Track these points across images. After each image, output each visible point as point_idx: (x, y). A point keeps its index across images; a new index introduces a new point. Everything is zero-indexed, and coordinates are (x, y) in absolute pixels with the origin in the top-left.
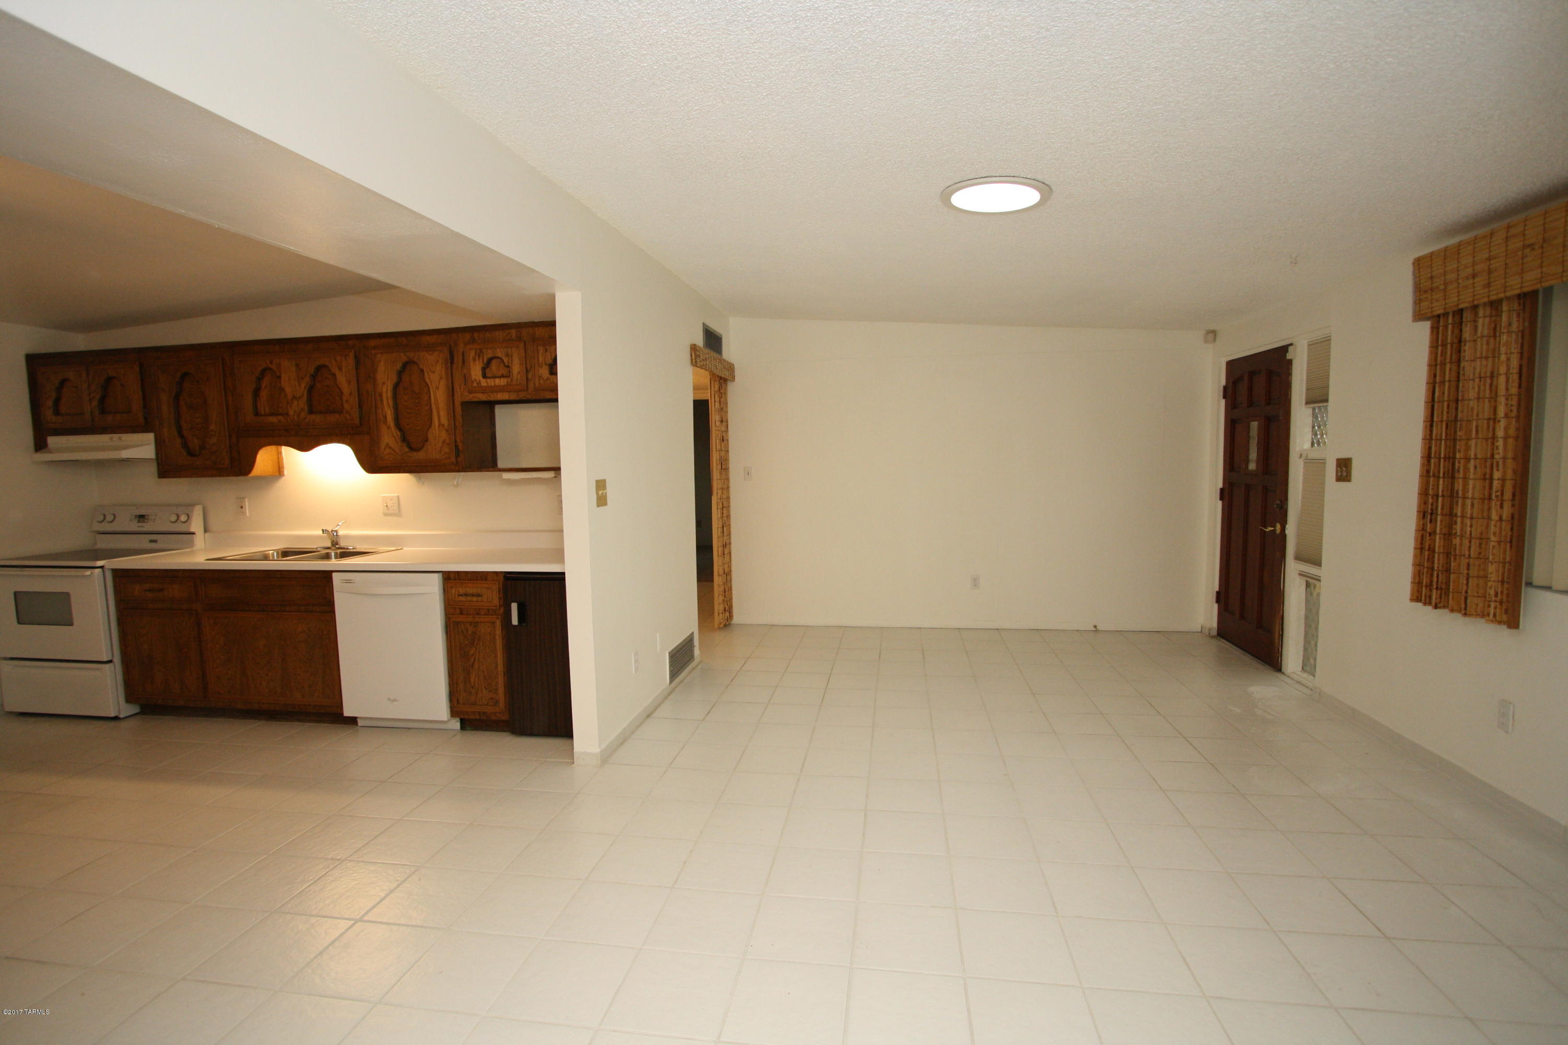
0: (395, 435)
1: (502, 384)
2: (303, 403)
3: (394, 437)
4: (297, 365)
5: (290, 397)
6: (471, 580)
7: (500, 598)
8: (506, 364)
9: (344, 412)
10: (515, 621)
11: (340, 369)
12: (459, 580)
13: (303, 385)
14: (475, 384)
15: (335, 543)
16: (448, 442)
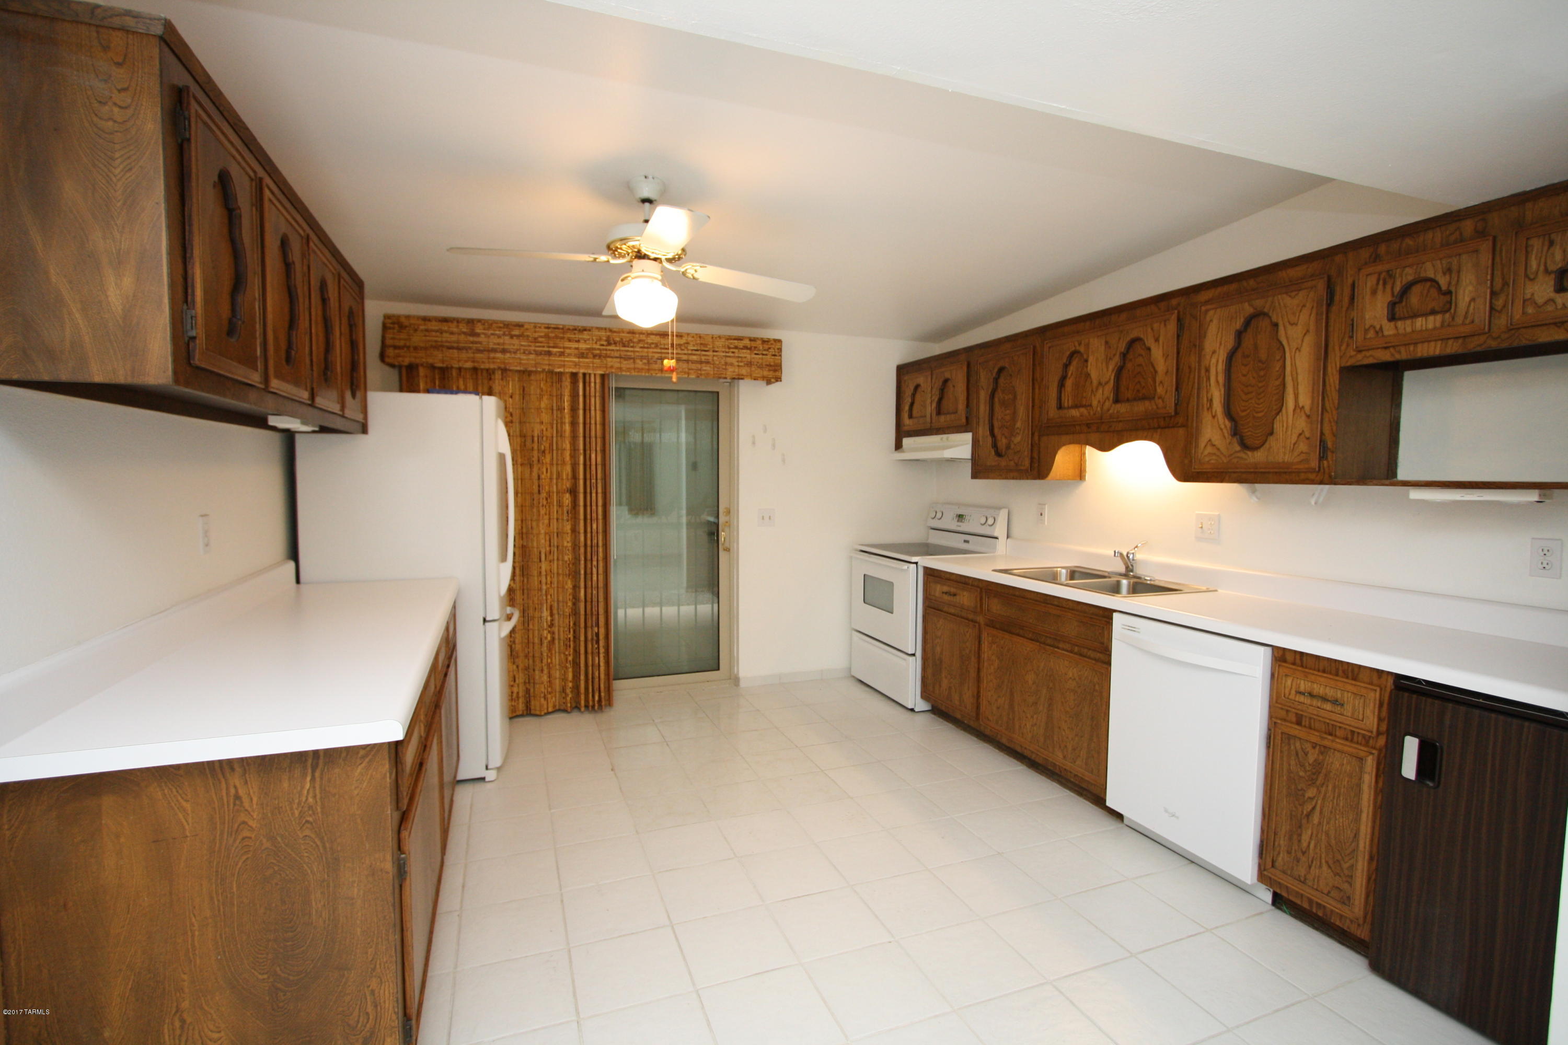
0: (1223, 427)
1: (1430, 326)
2: (1108, 390)
3: (1221, 429)
4: (1107, 343)
5: (1095, 383)
6: (1324, 671)
7: (1380, 720)
8: (1444, 288)
9: (1156, 398)
10: (1409, 769)
11: (1157, 340)
12: (1302, 666)
13: (1111, 368)
14: (1371, 334)
15: (1129, 569)
16: (1307, 435)
